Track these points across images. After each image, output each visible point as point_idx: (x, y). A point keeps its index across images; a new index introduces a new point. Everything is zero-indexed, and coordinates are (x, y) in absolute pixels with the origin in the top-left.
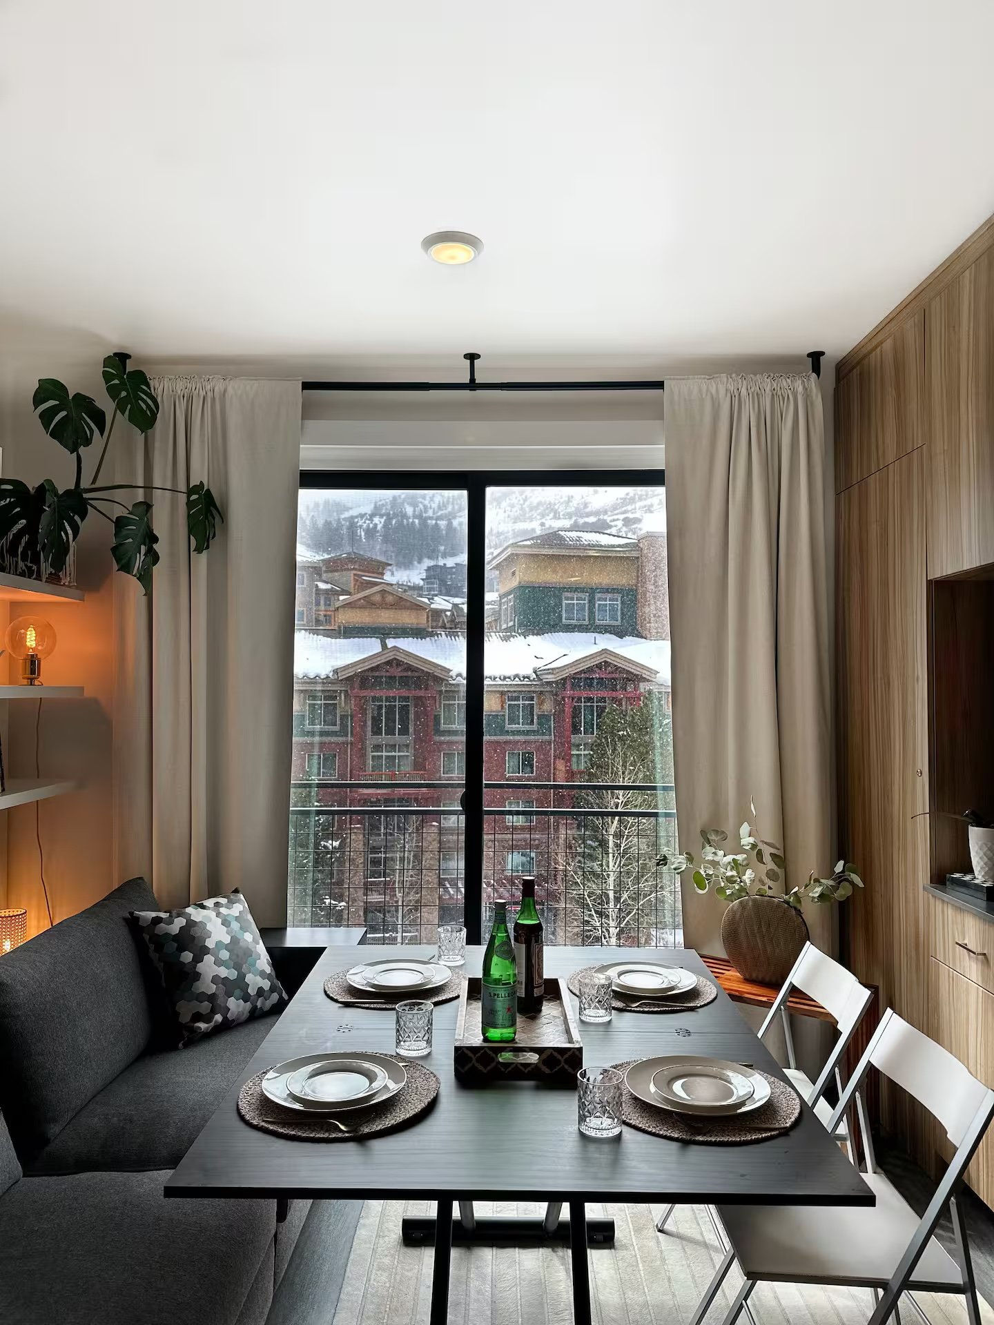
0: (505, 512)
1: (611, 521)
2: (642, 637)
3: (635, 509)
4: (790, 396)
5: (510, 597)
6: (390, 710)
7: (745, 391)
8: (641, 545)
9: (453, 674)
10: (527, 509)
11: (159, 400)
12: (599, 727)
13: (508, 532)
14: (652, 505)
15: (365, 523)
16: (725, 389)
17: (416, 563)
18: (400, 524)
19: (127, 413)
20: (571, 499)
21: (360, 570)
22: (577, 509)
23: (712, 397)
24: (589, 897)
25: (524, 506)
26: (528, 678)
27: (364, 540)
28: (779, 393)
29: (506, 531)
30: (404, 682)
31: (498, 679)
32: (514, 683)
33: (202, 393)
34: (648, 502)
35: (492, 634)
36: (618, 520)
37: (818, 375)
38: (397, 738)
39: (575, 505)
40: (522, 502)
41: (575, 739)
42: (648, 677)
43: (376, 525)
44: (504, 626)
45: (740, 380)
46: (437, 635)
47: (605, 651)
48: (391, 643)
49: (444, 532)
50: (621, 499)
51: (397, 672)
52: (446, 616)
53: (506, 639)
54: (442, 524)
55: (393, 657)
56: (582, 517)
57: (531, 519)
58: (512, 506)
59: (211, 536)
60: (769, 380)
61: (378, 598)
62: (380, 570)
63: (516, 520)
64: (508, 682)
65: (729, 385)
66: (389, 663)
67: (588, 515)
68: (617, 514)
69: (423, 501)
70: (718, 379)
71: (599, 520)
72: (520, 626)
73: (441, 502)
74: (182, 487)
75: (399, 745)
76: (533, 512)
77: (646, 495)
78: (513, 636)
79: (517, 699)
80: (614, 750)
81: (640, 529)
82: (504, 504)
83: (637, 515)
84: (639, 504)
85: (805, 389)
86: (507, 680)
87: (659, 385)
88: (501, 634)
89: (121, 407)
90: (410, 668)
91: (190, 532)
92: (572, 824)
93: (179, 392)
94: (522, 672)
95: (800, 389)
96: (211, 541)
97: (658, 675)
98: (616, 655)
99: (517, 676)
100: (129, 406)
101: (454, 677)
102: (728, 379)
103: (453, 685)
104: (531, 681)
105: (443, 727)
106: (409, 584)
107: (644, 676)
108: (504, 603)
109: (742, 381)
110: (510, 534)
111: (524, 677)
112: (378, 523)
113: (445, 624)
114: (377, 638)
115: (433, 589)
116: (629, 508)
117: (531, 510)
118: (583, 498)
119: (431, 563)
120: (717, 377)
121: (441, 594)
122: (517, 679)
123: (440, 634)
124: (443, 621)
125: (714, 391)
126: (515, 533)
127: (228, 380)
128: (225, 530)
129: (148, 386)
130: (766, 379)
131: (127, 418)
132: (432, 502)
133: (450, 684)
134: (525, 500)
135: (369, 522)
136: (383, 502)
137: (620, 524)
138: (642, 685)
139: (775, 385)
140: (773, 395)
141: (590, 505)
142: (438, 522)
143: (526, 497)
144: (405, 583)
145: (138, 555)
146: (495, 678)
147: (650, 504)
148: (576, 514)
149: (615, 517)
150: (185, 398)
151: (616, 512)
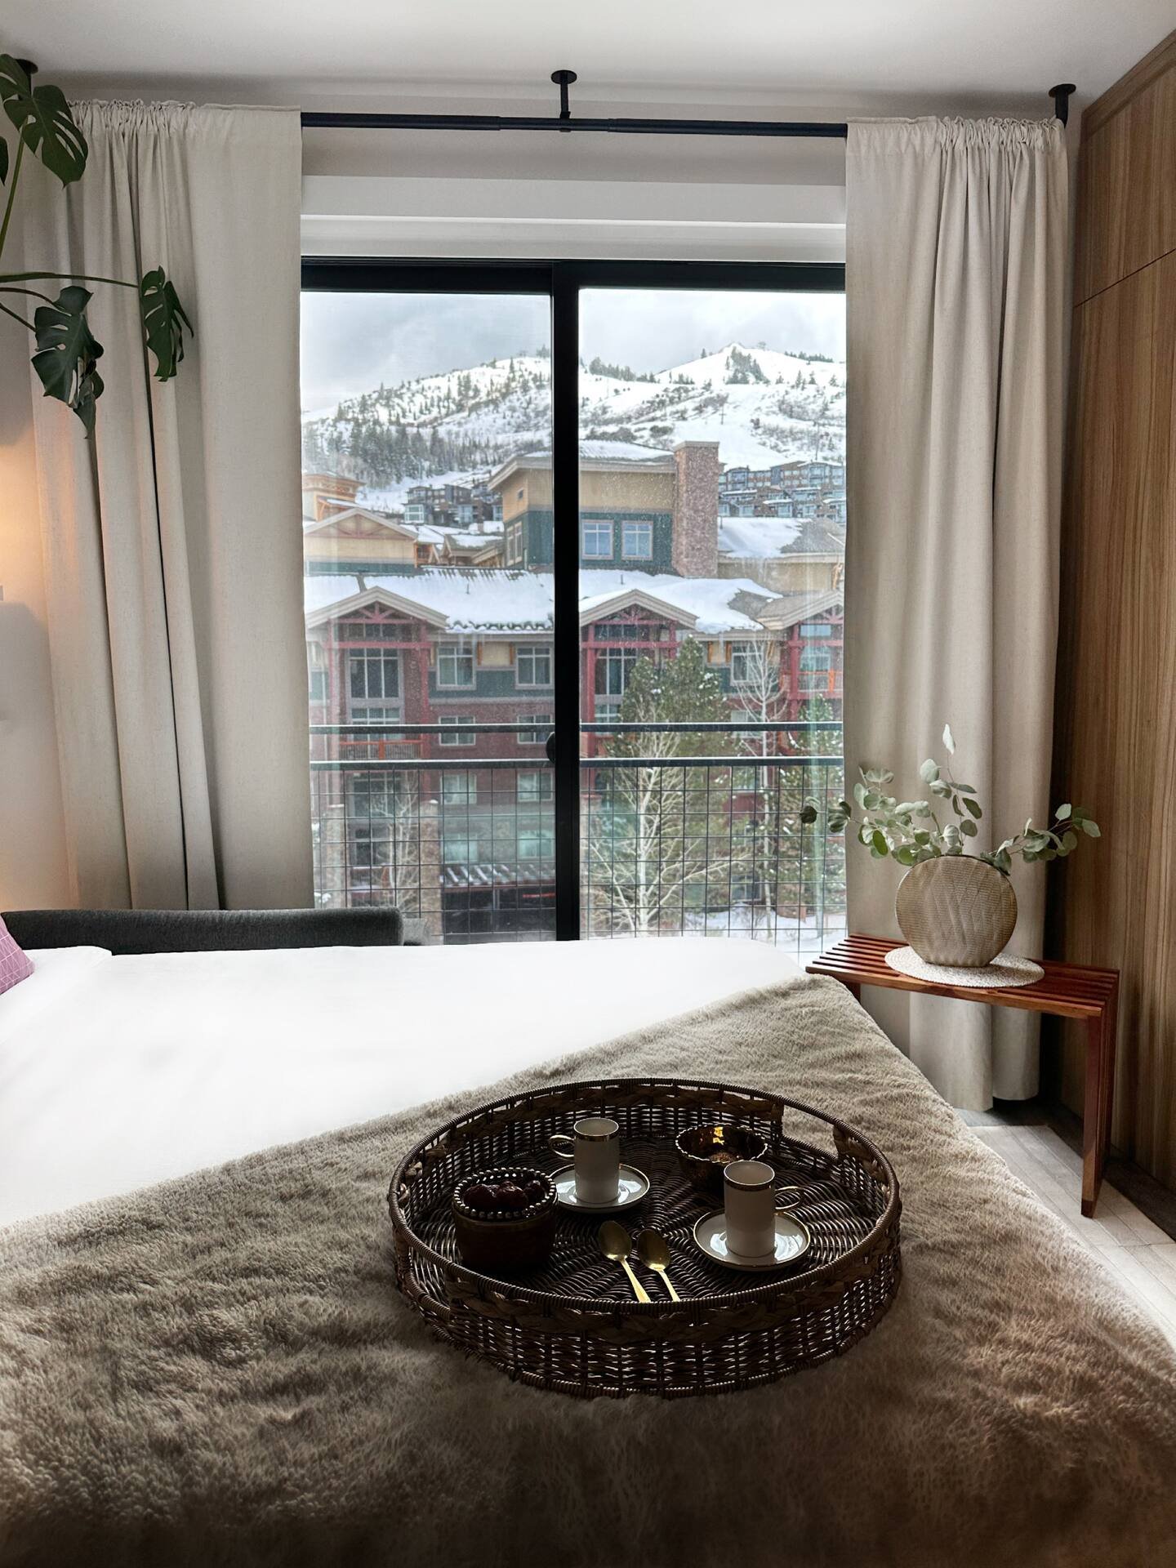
0: (504, 418)
1: (636, 431)
2: (679, 575)
3: (665, 415)
4: (1024, 153)
5: (516, 525)
6: (374, 666)
7: (962, 145)
8: (678, 459)
9: (450, 621)
10: (532, 415)
11: (86, 137)
12: (627, 684)
13: (509, 444)
14: (684, 412)
15: (327, 430)
16: (933, 140)
17: (394, 483)
18: (372, 435)
19: (39, 150)
20: (586, 402)
21: (323, 491)
22: (594, 414)
23: (915, 152)
24: (617, 880)
25: (528, 410)
26: (542, 625)
27: (327, 453)
28: (1009, 149)
29: (506, 443)
30: (389, 630)
31: (505, 628)
32: (525, 632)
33: (153, 129)
34: (680, 407)
35: (496, 571)
36: (644, 429)
37: (1065, 122)
38: (383, 701)
39: (592, 410)
40: (525, 405)
41: (599, 699)
42: (686, 624)
43: (341, 433)
44: (510, 563)
45: (956, 126)
46: (428, 572)
47: (635, 593)
48: (370, 582)
49: (428, 444)
50: (648, 402)
51: (379, 619)
52: (437, 550)
53: (514, 577)
54: (426, 432)
55: (374, 600)
56: (599, 425)
57: (537, 427)
58: (513, 410)
59: (178, 358)
60: (996, 128)
61: (351, 525)
62: (351, 491)
63: (519, 428)
64: (518, 631)
65: (939, 133)
66: (370, 608)
67: (607, 422)
68: (642, 422)
69: (400, 401)
70: (924, 125)
71: (621, 428)
72: (529, 562)
73: (424, 405)
74: (130, 277)
75: (387, 710)
76: (540, 418)
77: (679, 398)
78: (522, 575)
79: (529, 652)
80: (647, 711)
81: (672, 441)
82: (503, 407)
83: (667, 424)
84: (669, 409)
85: (1046, 143)
86: (518, 628)
87: (840, 131)
88: (507, 571)
89: (30, 139)
90: (396, 615)
91: (146, 344)
92: (595, 799)
93: (116, 127)
94: (534, 620)
95: (1040, 143)
96: (177, 364)
97: (698, 621)
98: (650, 598)
99: (528, 624)
100: (41, 140)
101: (452, 625)
102: (938, 124)
103: (450, 635)
104: (545, 629)
105: (440, 686)
106: (387, 511)
107: (681, 622)
108: (510, 532)
109: (959, 128)
110: (511, 447)
111: (537, 625)
112: (344, 430)
113: (436, 561)
114: (353, 576)
115: (416, 517)
116: (658, 414)
117: (537, 415)
118: (601, 400)
119: (414, 484)
120: (922, 122)
121: (427, 522)
122: (529, 628)
123: (432, 572)
124: (434, 556)
125: (917, 142)
126: (517, 446)
127: (189, 107)
128: (197, 350)
129: (69, 114)
130: (991, 126)
131: (40, 157)
132: (411, 404)
133: (446, 634)
134: (529, 403)
135: (333, 429)
136: (349, 403)
137: (647, 434)
138: (678, 634)
139: (1004, 135)
140: (1000, 151)
141: (609, 410)
142: (421, 430)
143: (530, 398)
144: (382, 510)
145: (74, 372)
146: (502, 626)
147: (683, 408)
148: (592, 421)
149: (641, 426)
150: (126, 138)
151: (643, 418)
